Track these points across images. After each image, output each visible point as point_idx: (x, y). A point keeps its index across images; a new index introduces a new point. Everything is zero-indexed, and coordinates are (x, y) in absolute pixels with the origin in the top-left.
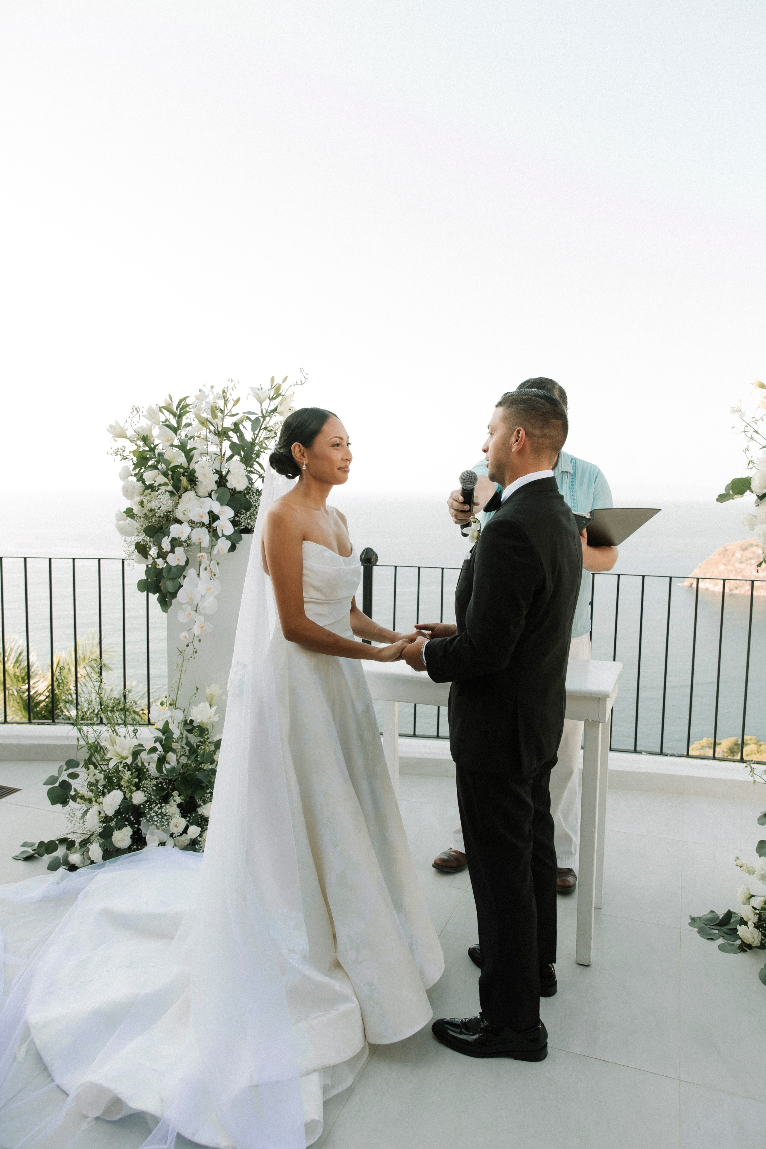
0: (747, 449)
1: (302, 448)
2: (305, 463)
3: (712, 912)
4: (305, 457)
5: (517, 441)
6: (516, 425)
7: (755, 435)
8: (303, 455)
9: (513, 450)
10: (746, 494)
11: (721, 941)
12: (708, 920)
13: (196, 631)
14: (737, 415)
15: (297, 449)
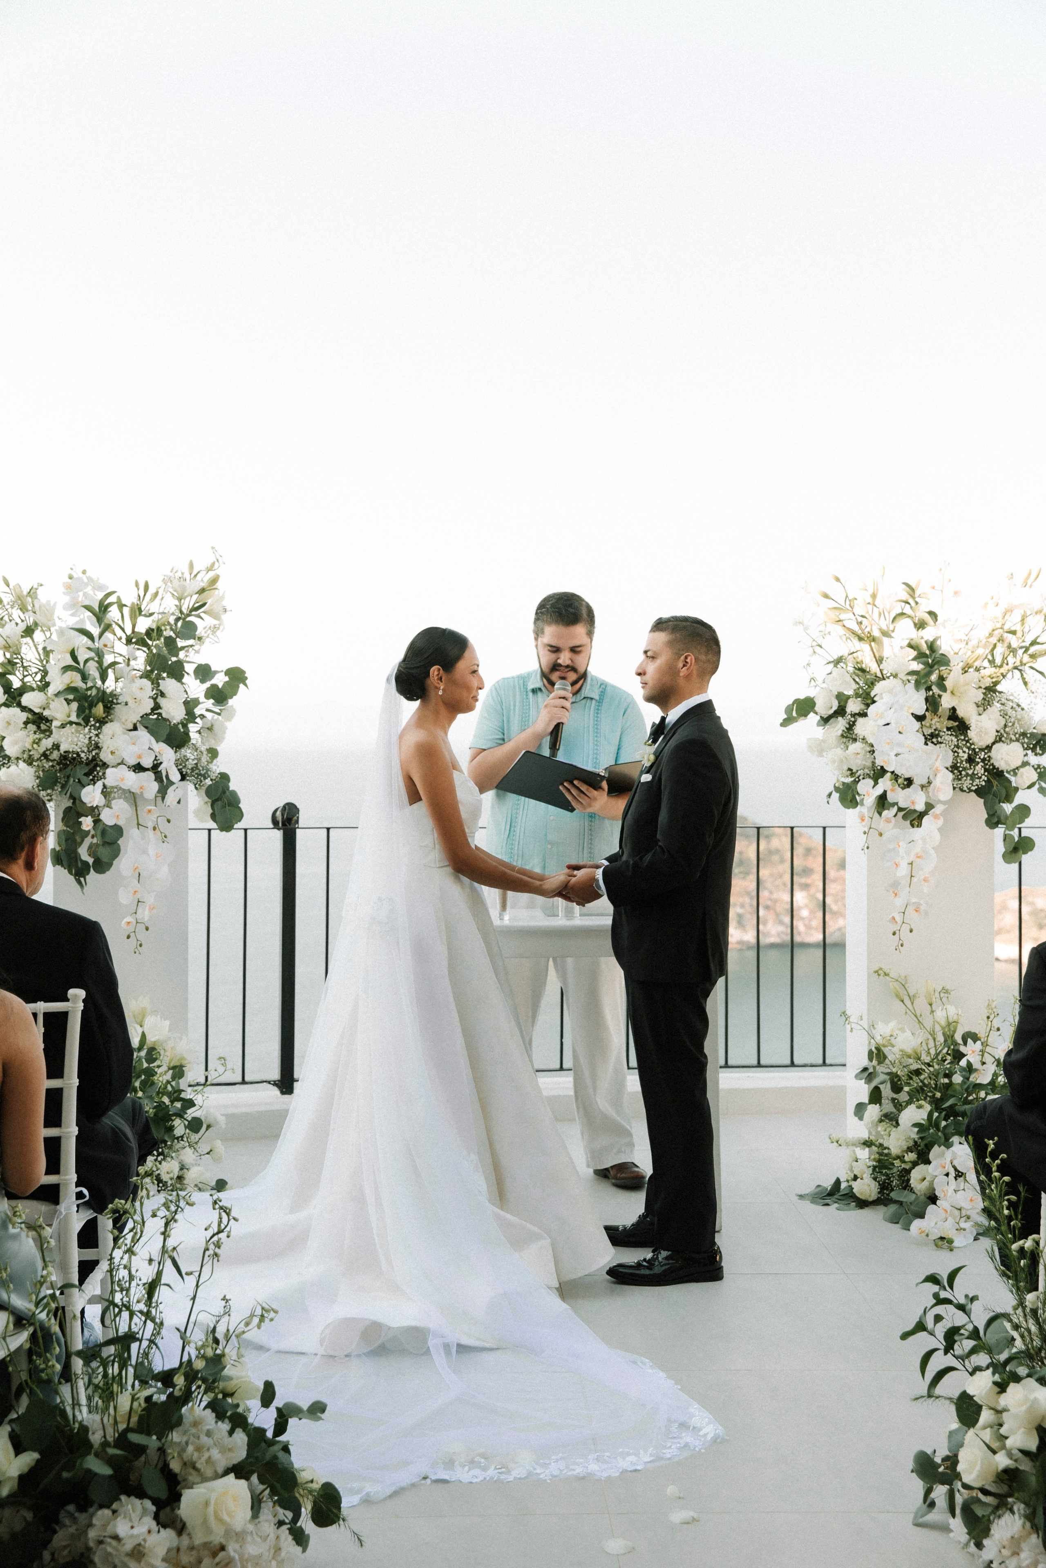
0: (808, 664)
1: (441, 671)
2: (442, 688)
3: (819, 1186)
4: (442, 682)
5: (684, 666)
6: (683, 650)
7: (818, 649)
8: (441, 679)
9: (681, 674)
10: (809, 716)
11: (836, 1205)
12: (816, 1194)
13: (145, 914)
14: (801, 627)
15: (436, 673)
